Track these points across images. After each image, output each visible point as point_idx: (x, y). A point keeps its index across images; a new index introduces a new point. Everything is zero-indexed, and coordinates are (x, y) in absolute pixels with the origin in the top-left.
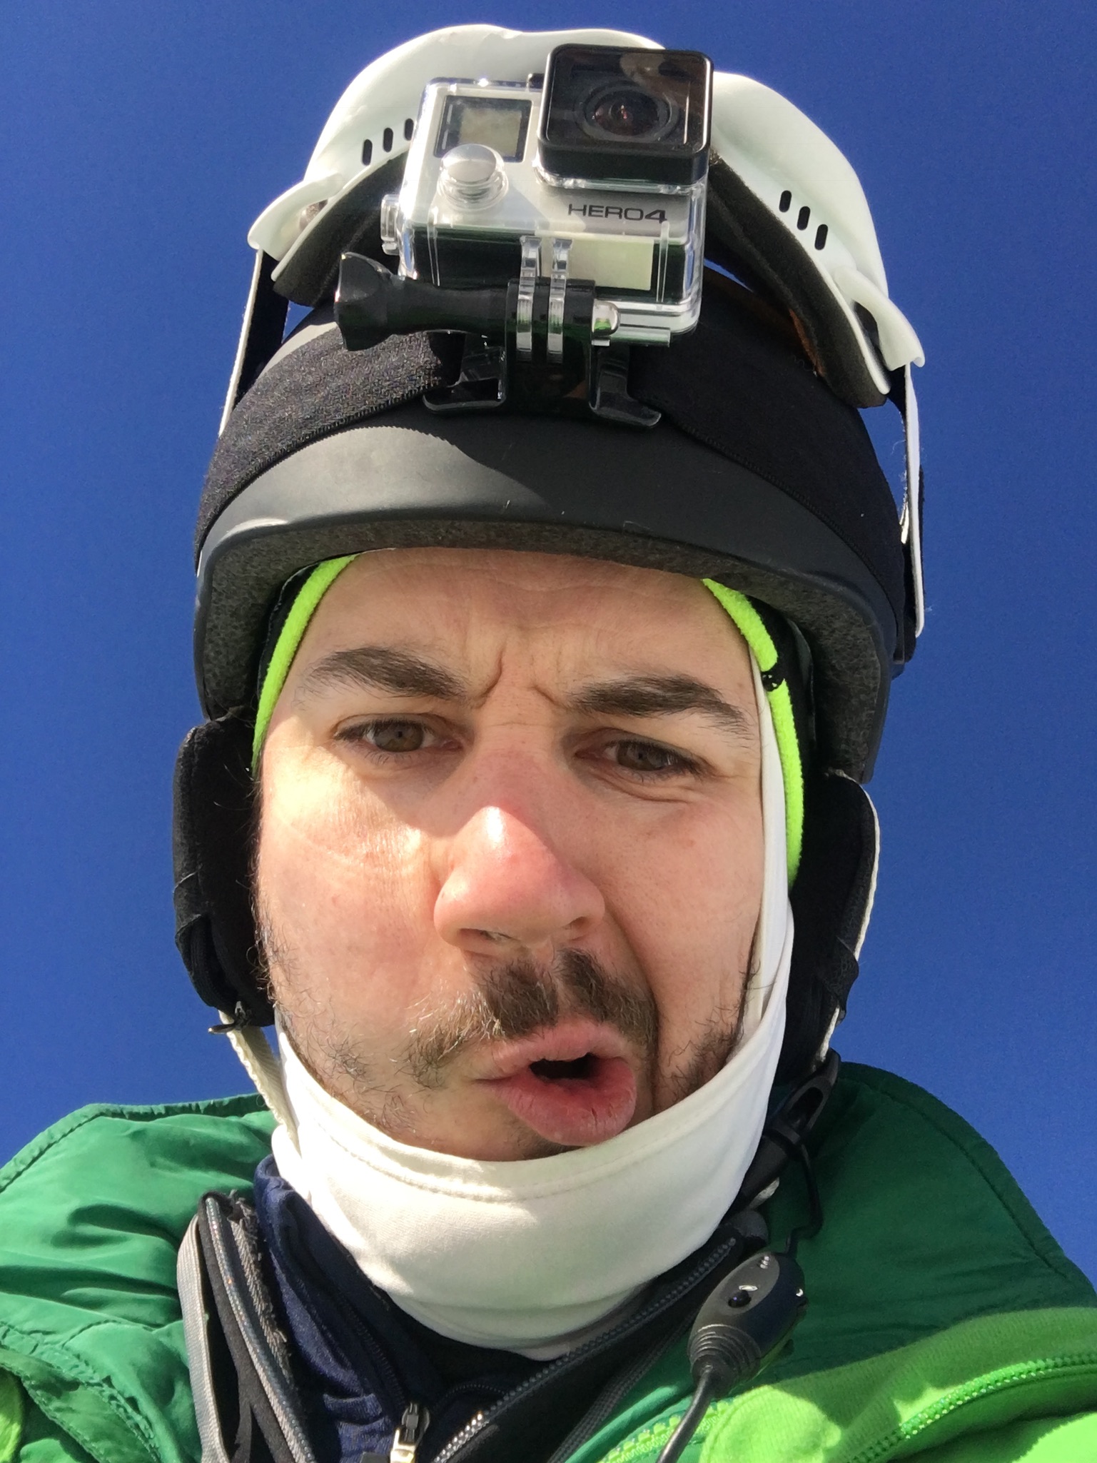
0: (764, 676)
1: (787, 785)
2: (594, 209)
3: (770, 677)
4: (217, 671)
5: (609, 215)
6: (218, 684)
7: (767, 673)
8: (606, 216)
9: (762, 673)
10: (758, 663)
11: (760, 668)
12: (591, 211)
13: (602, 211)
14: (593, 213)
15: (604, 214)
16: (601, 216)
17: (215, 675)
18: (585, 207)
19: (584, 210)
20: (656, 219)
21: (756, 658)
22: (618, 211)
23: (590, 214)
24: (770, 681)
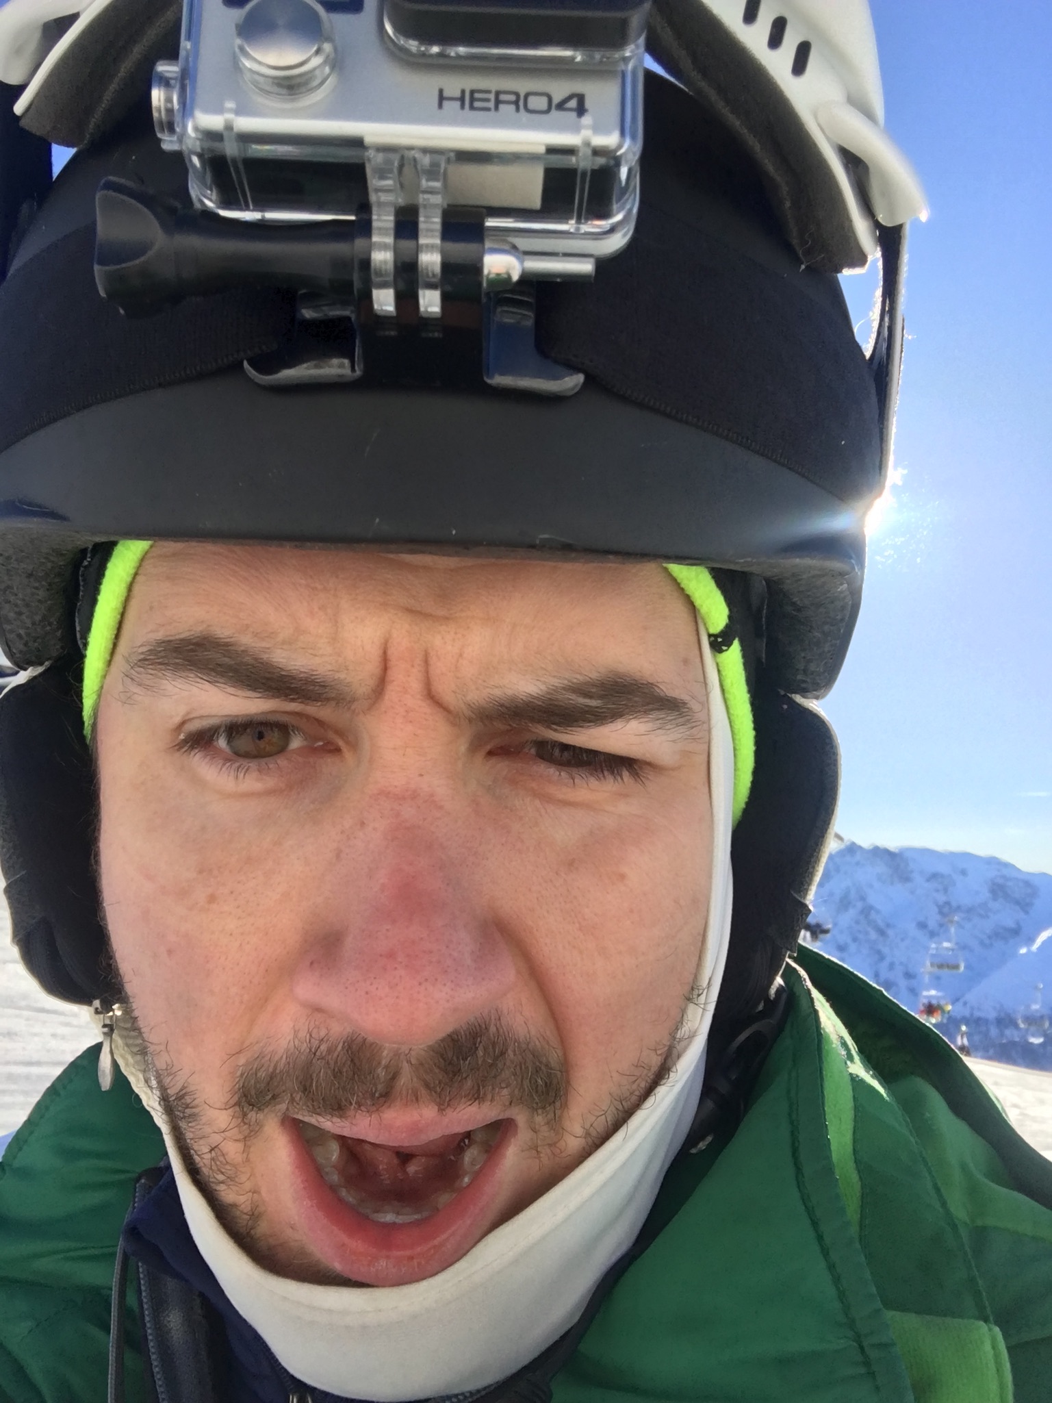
0: (712, 639)
1: (737, 742)
2: (477, 95)
3: (720, 640)
4: (22, 632)
5: (501, 106)
6: (26, 644)
7: (716, 636)
8: (497, 108)
9: (710, 636)
10: (705, 624)
11: (707, 629)
12: (472, 100)
13: (488, 100)
14: (477, 104)
15: (491, 105)
16: (488, 109)
17: (19, 636)
18: (463, 92)
19: (462, 99)
20: (570, 110)
21: (703, 619)
22: (513, 98)
23: (472, 108)
24: (719, 643)
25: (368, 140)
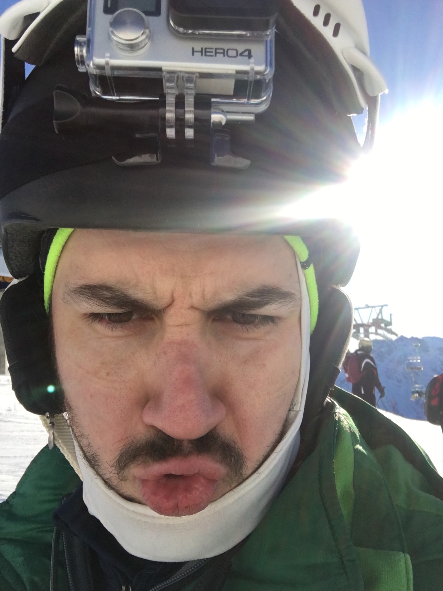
1: (311, 304)
20: (245, 56)
21: (298, 256)
25: (164, 68)
